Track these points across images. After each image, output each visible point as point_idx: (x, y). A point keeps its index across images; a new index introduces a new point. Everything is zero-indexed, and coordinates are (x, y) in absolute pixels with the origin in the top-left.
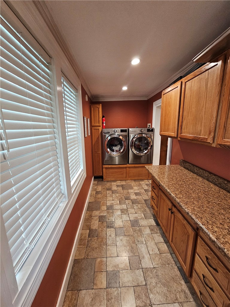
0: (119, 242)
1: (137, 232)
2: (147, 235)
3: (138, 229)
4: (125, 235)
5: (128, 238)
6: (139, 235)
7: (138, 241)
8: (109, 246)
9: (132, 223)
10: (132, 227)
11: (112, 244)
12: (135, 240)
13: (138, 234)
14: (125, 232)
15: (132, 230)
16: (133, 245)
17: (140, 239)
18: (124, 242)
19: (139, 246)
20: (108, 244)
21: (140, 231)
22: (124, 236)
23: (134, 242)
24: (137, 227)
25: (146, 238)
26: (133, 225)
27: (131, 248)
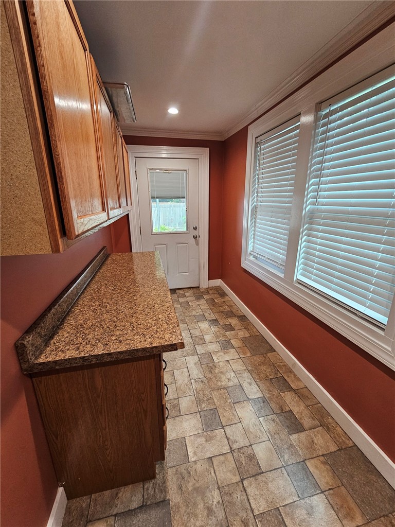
0: (232, 376)
1: (205, 399)
2: (188, 395)
3: (203, 406)
4: (225, 388)
5: (219, 384)
6: (200, 392)
7: (202, 382)
8: (245, 370)
9: (217, 418)
10: (216, 408)
11: (241, 372)
12: (208, 382)
13: (204, 395)
14: (227, 395)
15: (216, 401)
16: (210, 376)
17: (199, 386)
18: (224, 378)
19: (201, 376)
20: (247, 371)
21: (199, 402)
22: (226, 386)
23: (209, 379)
24: (206, 409)
25: (189, 389)
26: (214, 413)
27: (213, 372)
